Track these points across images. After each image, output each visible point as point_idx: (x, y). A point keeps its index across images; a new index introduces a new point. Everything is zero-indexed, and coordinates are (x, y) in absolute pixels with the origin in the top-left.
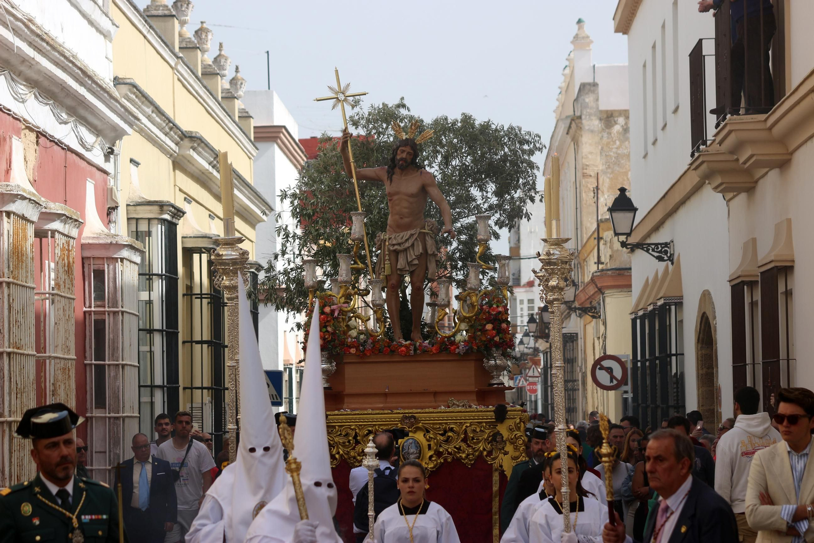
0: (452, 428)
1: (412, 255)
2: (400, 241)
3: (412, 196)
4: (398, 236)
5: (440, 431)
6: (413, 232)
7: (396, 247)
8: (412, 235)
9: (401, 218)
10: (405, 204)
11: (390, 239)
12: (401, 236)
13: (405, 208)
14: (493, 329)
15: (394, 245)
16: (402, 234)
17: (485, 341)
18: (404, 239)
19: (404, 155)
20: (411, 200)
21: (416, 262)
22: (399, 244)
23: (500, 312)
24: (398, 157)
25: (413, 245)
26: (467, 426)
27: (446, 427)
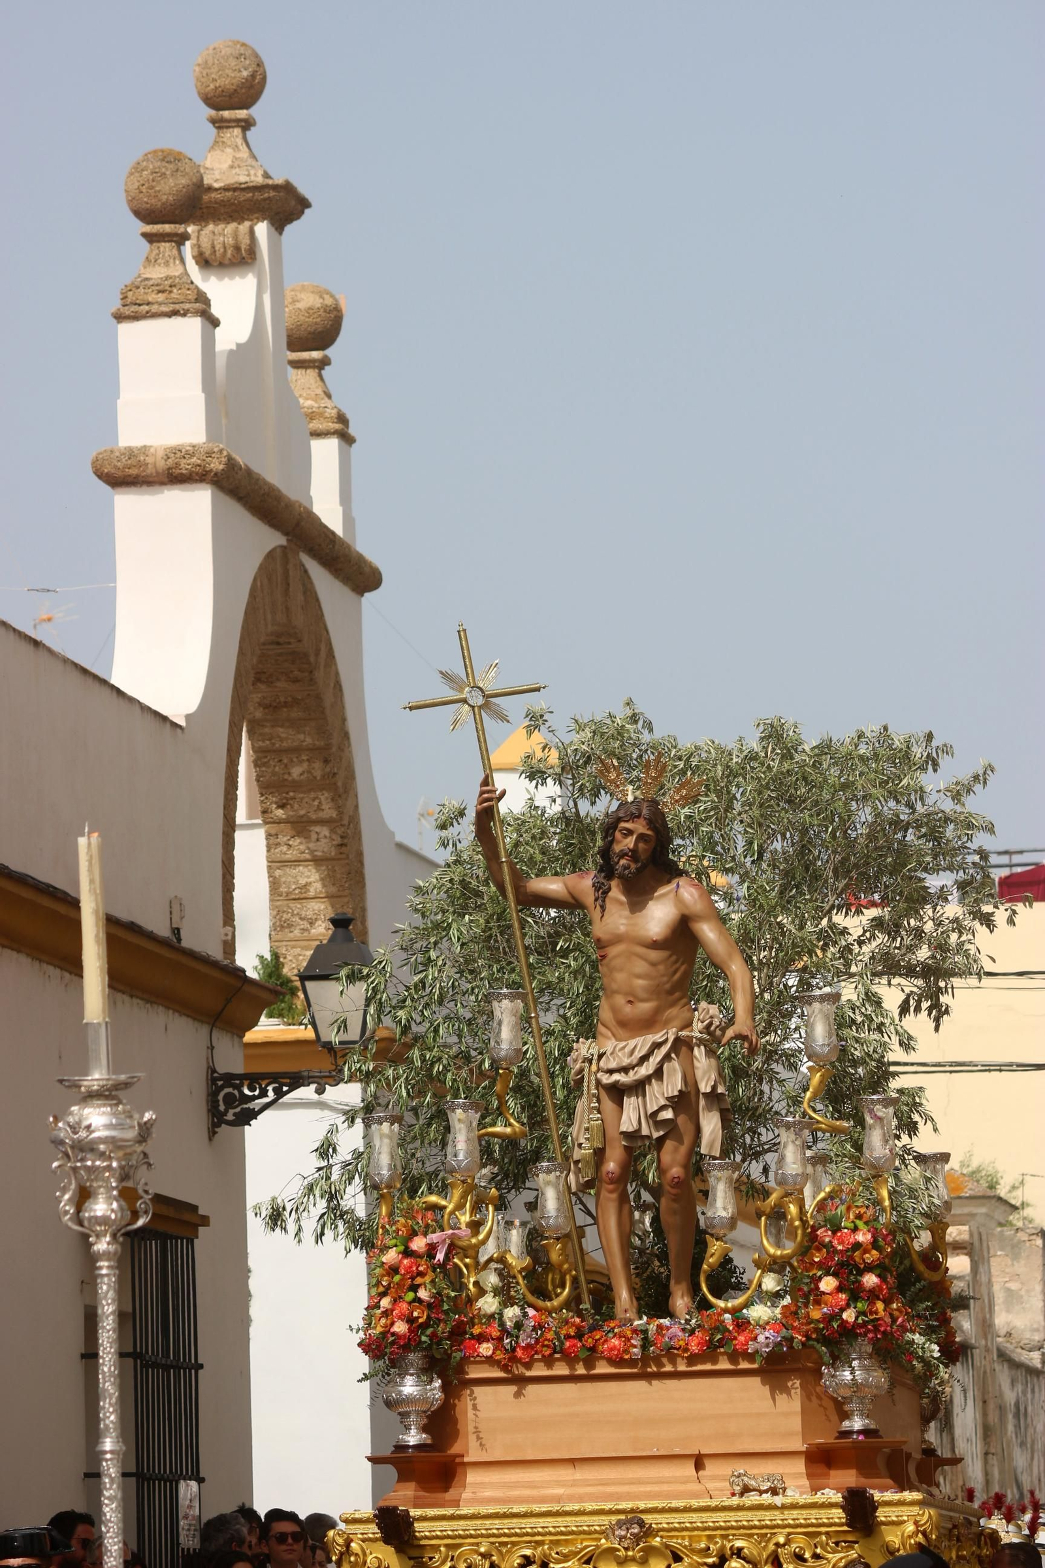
0: (740, 1550)
1: (657, 1095)
2: (626, 1061)
3: (655, 945)
4: (624, 1048)
5: (709, 1556)
6: (658, 1037)
7: (616, 1077)
8: (657, 1045)
9: (630, 1002)
10: (641, 967)
11: (600, 1056)
12: (627, 1050)
13: (639, 976)
14: (839, 1289)
15: (611, 1072)
16: (632, 1043)
17: (818, 1321)
18: (638, 1054)
19: (630, 842)
20: (654, 955)
21: (668, 1114)
22: (625, 1070)
23: (857, 1246)
24: (617, 848)
25: (658, 1073)
26: (777, 1545)
27: (723, 1546)
